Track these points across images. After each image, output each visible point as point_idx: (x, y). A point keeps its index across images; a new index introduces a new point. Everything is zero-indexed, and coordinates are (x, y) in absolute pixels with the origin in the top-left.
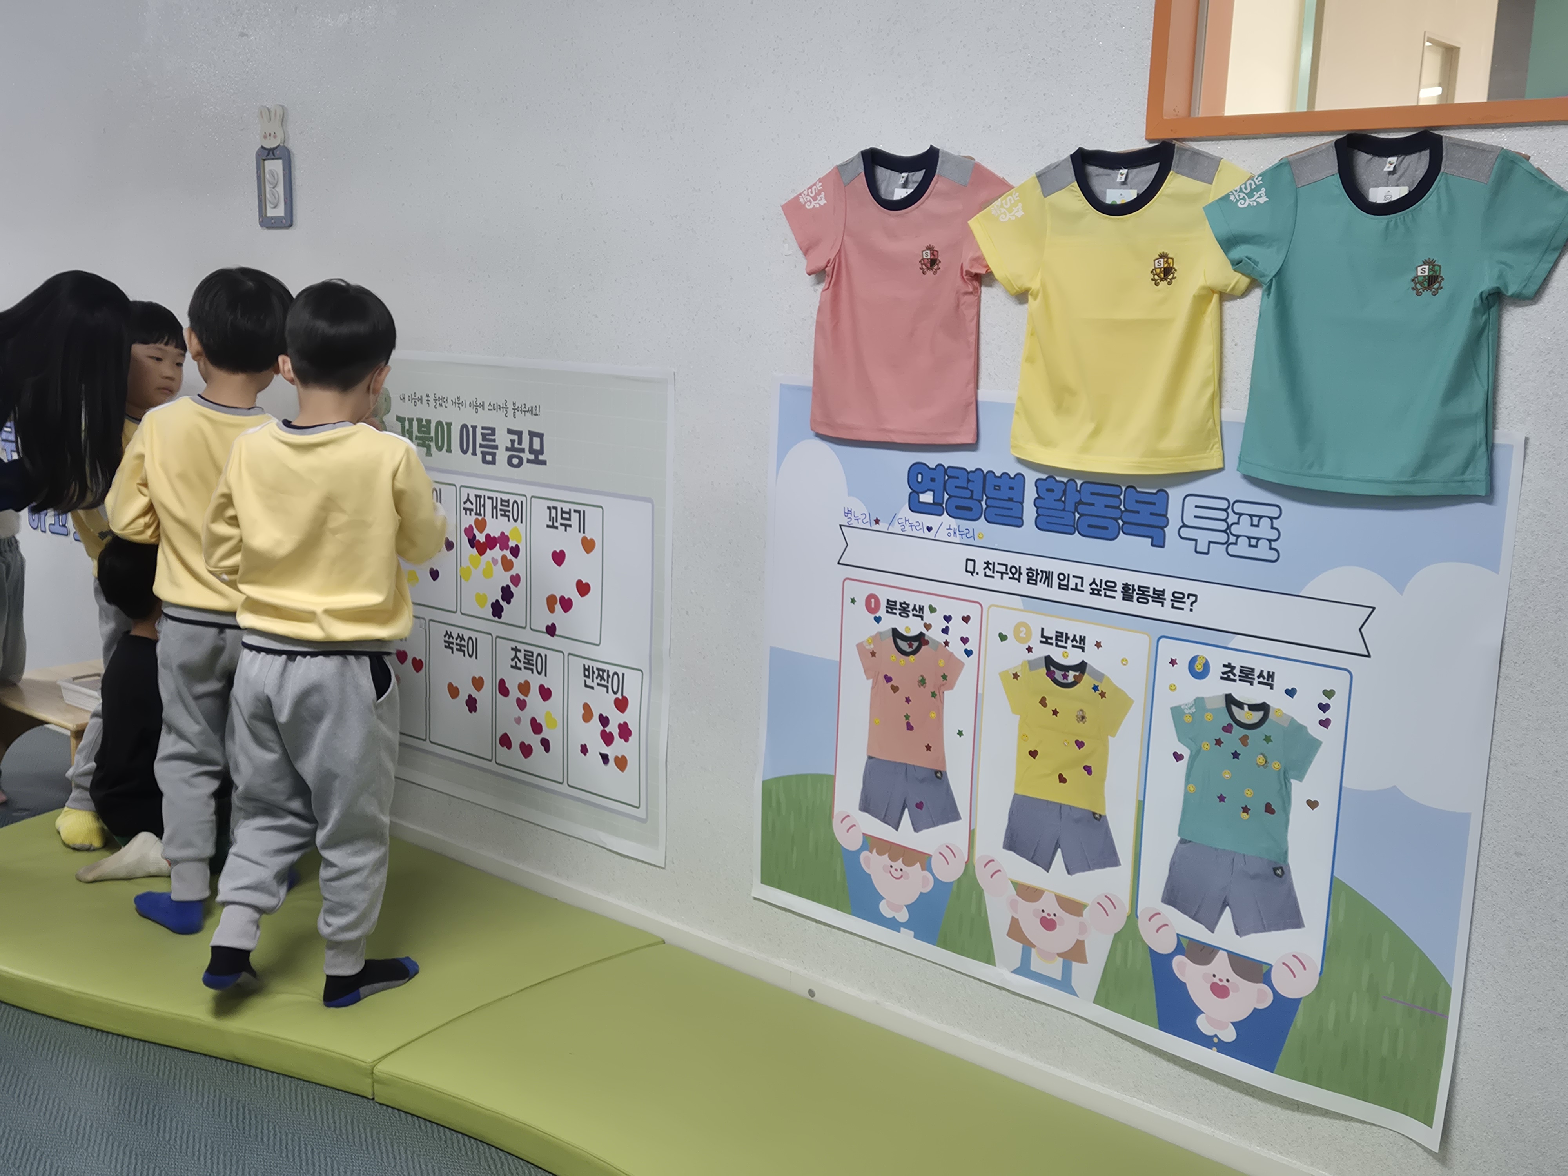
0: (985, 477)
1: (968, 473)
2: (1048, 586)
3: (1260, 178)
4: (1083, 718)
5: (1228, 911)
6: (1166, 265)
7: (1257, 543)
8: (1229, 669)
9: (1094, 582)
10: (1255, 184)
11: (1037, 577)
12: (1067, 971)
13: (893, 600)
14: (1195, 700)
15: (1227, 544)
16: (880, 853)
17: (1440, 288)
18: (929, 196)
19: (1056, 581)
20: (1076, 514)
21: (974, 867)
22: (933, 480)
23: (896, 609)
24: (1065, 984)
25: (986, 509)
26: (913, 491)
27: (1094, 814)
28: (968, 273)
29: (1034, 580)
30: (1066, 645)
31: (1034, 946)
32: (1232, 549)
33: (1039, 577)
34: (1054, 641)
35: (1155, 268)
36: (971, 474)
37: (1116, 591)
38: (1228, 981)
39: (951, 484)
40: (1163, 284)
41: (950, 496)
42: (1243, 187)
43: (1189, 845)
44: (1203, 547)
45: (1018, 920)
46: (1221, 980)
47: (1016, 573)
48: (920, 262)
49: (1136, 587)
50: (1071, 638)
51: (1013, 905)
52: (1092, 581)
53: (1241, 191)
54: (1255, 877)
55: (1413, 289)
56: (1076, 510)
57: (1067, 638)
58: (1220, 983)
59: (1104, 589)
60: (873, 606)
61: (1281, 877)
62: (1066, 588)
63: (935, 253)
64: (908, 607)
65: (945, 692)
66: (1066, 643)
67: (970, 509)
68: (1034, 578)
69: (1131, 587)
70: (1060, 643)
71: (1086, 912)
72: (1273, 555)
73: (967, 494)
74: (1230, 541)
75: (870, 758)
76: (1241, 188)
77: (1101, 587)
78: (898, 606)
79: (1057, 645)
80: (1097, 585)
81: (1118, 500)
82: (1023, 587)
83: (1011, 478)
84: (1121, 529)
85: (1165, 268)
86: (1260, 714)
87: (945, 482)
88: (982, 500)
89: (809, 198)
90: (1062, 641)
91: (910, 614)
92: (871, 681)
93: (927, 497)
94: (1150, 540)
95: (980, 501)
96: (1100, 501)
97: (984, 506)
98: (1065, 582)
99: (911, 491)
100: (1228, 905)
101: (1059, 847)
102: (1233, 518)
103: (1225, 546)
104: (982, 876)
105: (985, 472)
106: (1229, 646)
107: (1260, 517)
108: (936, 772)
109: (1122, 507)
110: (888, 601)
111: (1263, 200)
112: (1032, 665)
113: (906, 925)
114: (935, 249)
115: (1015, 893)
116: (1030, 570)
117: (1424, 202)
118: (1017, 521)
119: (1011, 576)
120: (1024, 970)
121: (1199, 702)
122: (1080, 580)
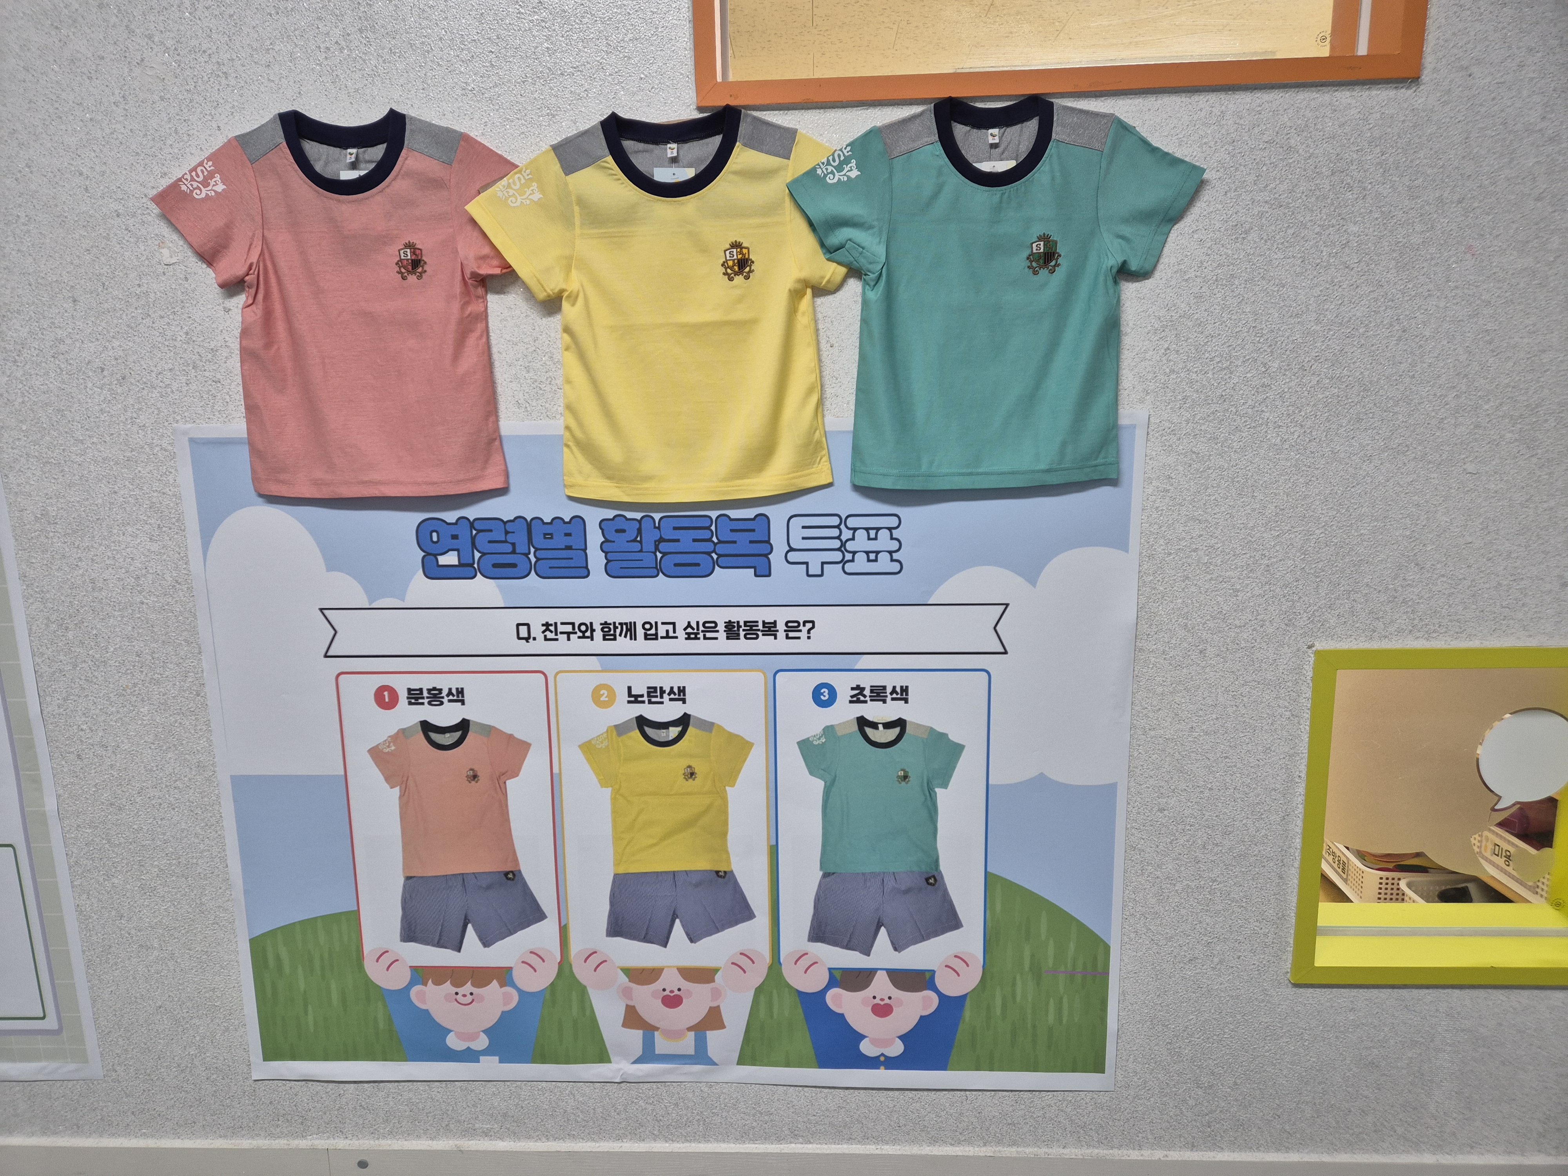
0: (530, 525)
1: (505, 523)
2: (631, 639)
3: (849, 148)
4: (692, 774)
5: (883, 930)
6: (740, 256)
7: (876, 557)
8: (857, 692)
9: (689, 625)
10: (844, 155)
11: (615, 631)
12: (701, 1044)
13: (418, 688)
14: (824, 729)
15: (843, 562)
16: (438, 982)
17: (1057, 265)
18: (397, 176)
19: (640, 632)
20: (658, 554)
21: (571, 965)
22: (455, 537)
23: (423, 698)
24: (701, 1056)
25: (536, 562)
26: (428, 554)
27: (717, 872)
28: (475, 276)
29: (611, 635)
30: (661, 700)
31: (657, 1029)
32: (849, 567)
33: (618, 631)
34: (645, 698)
35: (727, 260)
36: (507, 525)
37: (717, 631)
38: (890, 998)
39: (482, 539)
40: (739, 279)
41: (483, 554)
42: (831, 158)
43: (833, 877)
44: (815, 569)
45: (634, 1007)
46: (882, 1000)
47: (586, 631)
48: (397, 264)
49: (742, 624)
50: (667, 692)
51: (626, 993)
52: (687, 624)
53: (828, 163)
54: (907, 891)
55: (1028, 267)
56: (657, 548)
57: (662, 692)
58: (882, 1003)
59: (703, 631)
60: (387, 700)
61: (934, 885)
62: (655, 637)
63: (418, 252)
64: (441, 693)
65: (508, 782)
66: (662, 697)
67: (514, 565)
68: (612, 632)
69: (736, 625)
70: (653, 700)
71: (718, 977)
72: (896, 567)
73: (508, 548)
74: (846, 559)
75: (408, 878)
76: (828, 160)
77: (698, 629)
78: (425, 694)
79: (650, 702)
80: (693, 629)
81: (709, 532)
82: (599, 644)
83: (565, 523)
84: (715, 563)
85: (738, 260)
86: (897, 730)
87: (473, 539)
88: (529, 553)
89: (195, 184)
90: (656, 697)
91: (445, 700)
92: (397, 789)
93: (450, 559)
94: (753, 570)
95: (527, 555)
96: (686, 537)
97: (533, 560)
98: (653, 631)
99: (423, 554)
100: (883, 925)
101: (677, 917)
102: (846, 534)
103: (841, 565)
104: (582, 972)
105: (529, 520)
106: (856, 668)
107: (878, 529)
108: (506, 874)
109: (715, 539)
110: (409, 690)
111: (854, 174)
112: (621, 729)
113: (487, 1052)
114: (417, 246)
115: (627, 980)
116: (605, 625)
117: (1035, 173)
118: (583, 572)
119: (581, 634)
120: (648, 1055)
121: (829, 730)
122: (671, 626)
